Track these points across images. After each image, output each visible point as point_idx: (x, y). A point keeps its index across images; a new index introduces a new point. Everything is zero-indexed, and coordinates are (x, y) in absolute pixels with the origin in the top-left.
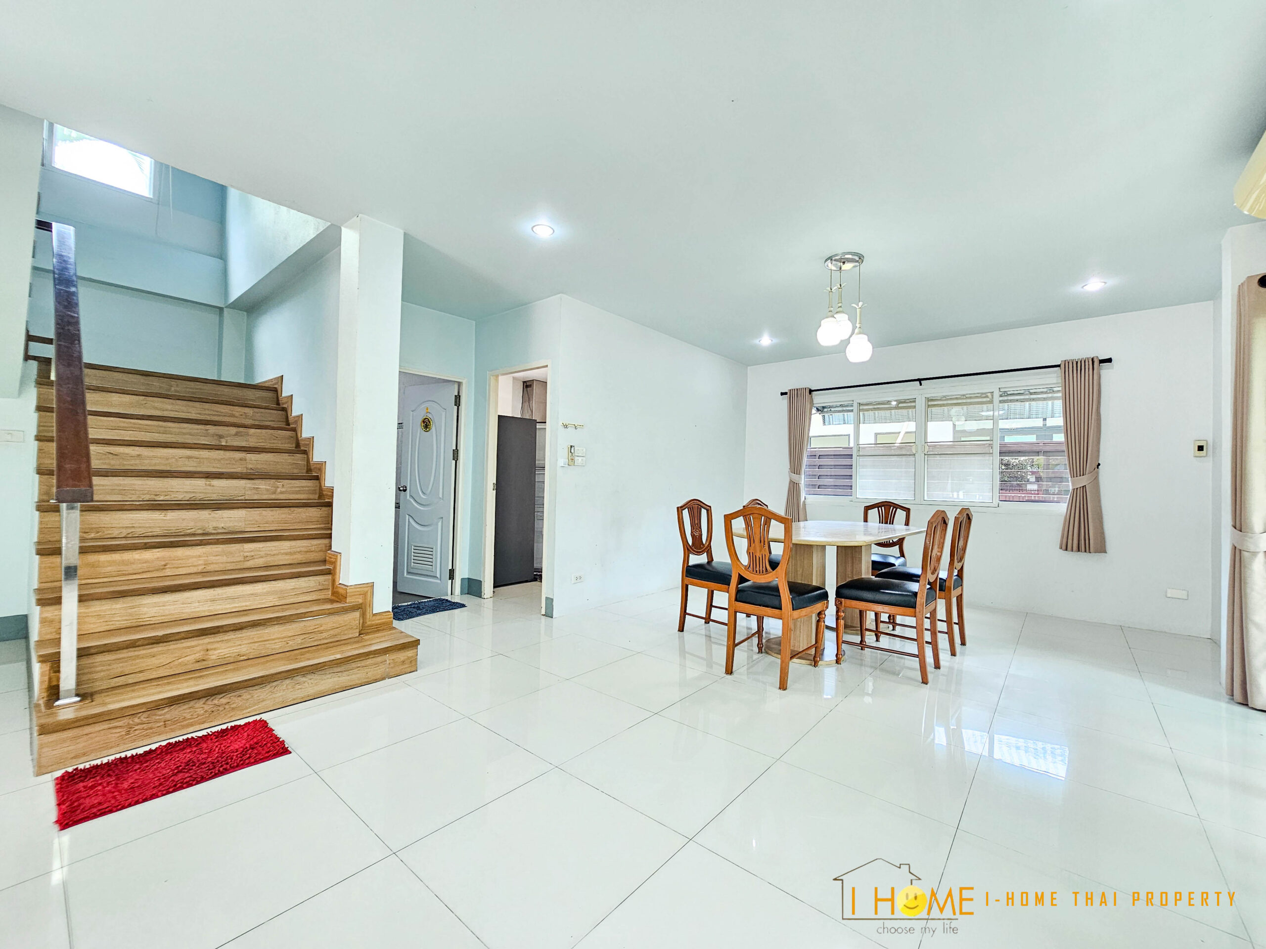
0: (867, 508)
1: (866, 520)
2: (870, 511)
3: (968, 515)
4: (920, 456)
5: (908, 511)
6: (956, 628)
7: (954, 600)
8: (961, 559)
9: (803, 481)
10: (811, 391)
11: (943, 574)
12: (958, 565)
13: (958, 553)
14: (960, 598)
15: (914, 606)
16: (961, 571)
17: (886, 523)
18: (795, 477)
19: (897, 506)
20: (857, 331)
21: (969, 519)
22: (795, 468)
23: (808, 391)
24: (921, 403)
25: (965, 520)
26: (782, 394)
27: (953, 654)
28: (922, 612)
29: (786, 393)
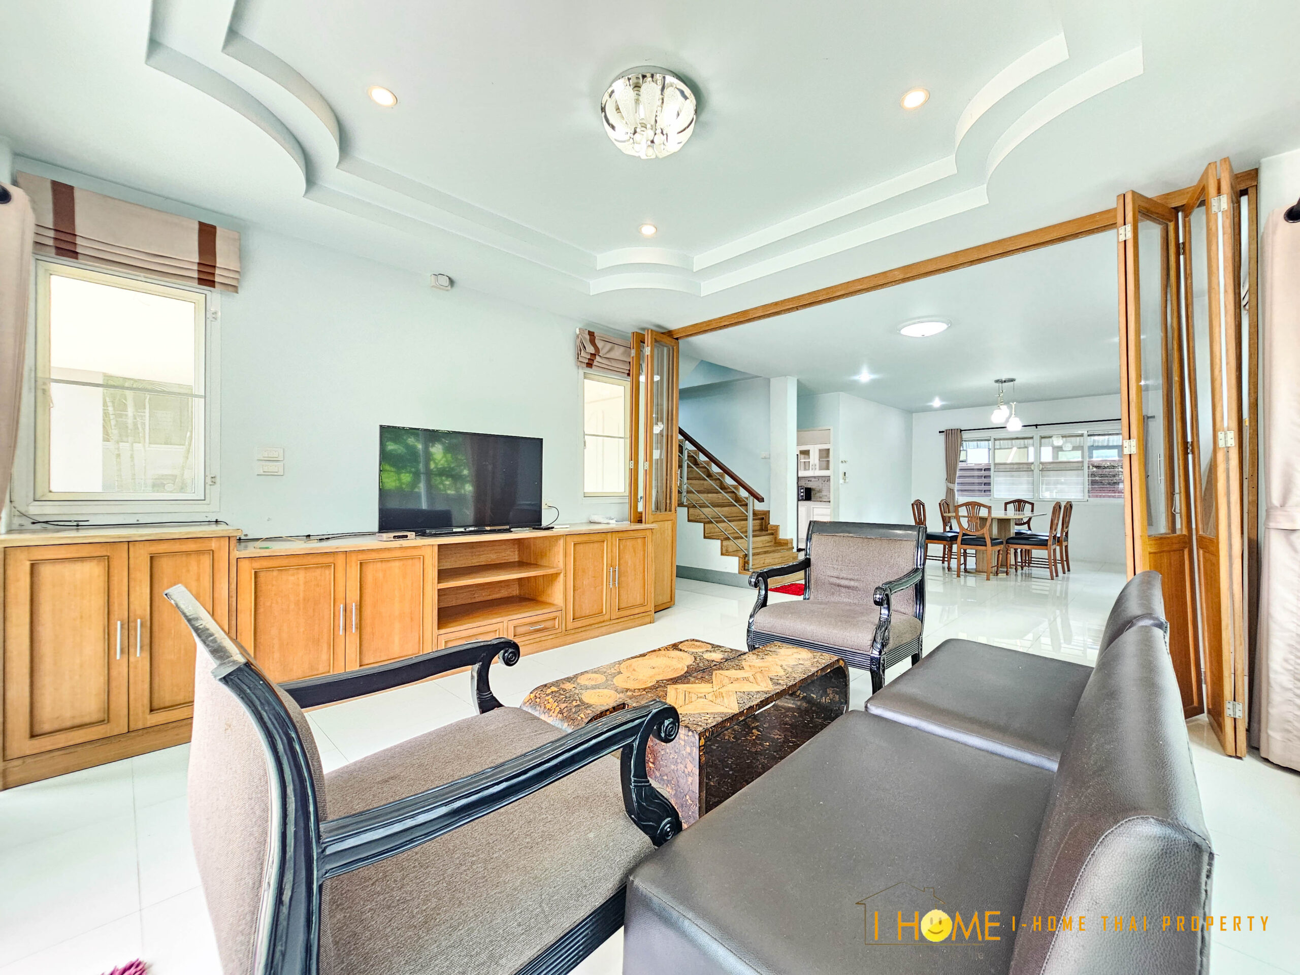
0: (1006, 504)
1: (1006, 510)
2: (1008, 505)
3: (1070, 505)
4: (1036, 471)
5: (1032, 504)
6: (1065, 563)
7: (1064, 547)
8: (1067, 527)
9: (956, 487)
10: (961, 431)
11: (1058, 535)
12: (1066, 530)
13: (1065, 524)
14: (1066, 547)
15: (1046, 545)
16: (1067, 533)
17: (1019, 511)
18: (951, 486)
19: (1025, 502)
20: (1013, 415)
21: (1071, 506)
22: (950, 478)
23: (959, 431)
24: (1037, 438)
25: (1069, 507)
26: (940, 432)
27: (1064, 573)
28: (1050, 547)
29: (943, 432)
